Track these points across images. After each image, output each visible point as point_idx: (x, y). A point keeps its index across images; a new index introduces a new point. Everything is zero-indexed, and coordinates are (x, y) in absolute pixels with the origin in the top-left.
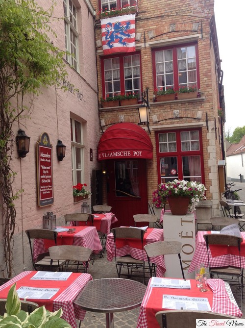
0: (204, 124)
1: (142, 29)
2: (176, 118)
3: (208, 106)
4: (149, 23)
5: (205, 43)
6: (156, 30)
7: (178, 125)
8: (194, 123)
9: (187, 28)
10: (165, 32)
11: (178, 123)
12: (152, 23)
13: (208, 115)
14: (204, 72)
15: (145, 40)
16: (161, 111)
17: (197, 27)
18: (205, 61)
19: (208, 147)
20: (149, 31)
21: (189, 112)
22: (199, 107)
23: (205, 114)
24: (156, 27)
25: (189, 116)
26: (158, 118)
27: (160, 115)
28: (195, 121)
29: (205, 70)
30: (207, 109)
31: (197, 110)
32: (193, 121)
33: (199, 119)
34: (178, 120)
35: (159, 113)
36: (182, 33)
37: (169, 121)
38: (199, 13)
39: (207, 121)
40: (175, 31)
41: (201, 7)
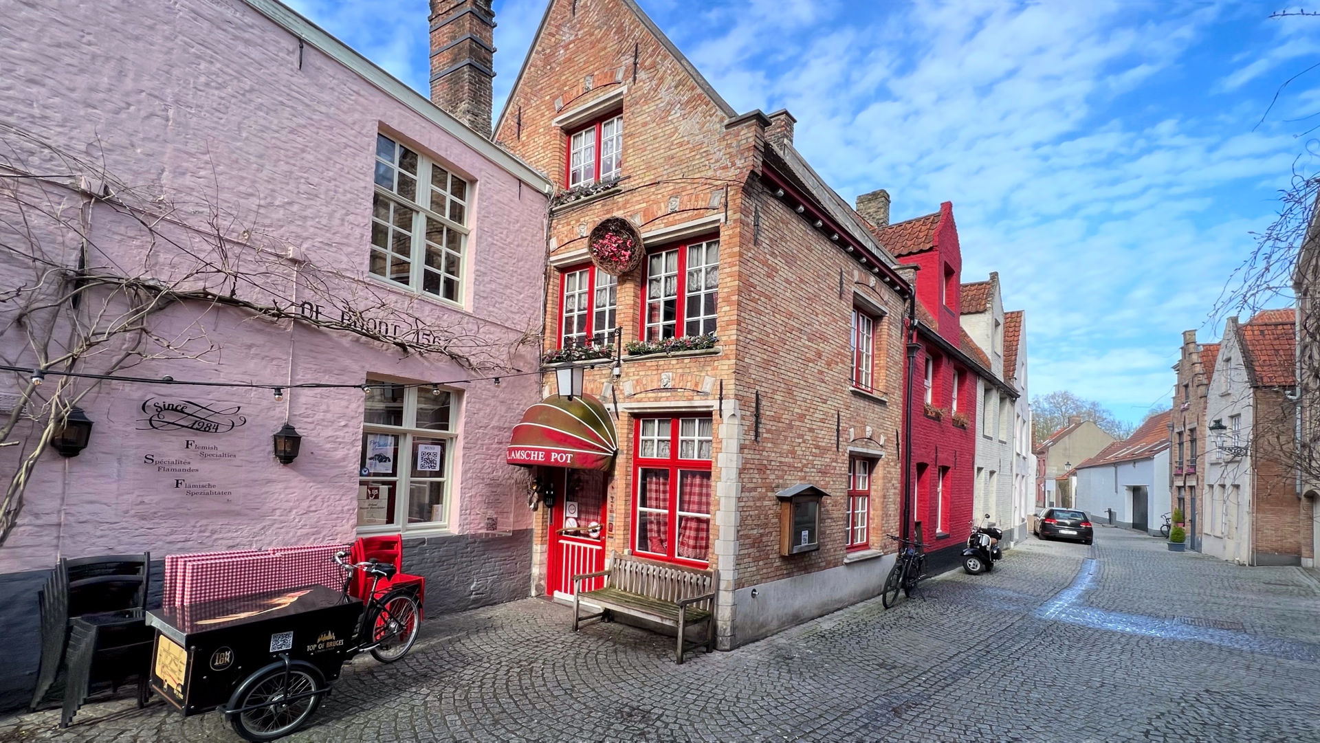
0: (715, 404)
2: (666, 389)
3: (726, 367)
4: (635, 199)
5: (731, 232)
6: (646, 212)
7: (668, 404)
8: (699, 403)
9: (700, 203)
10: (660, 214)
11: (667, 399)
12: (640, 198)
13: (724, 387)
14: (725, 295)
16: (641, 373)
17: (718, 198)
18: (728, 270)
19: (720, 455)
21: (689, 378)
22: (709, 368)
23: (719, 383)
24: (645, 205)
25: (689, 386)
26: (635, 387)
27: (637, 381)
28: (698, 398)
29: (726, 290)
30: (723, 372)
31: (703, 374)
32: (695, 398)
33: (706, 394)
34: (669, 394)
35: (636, 377)
36: (690, 213)
37: (651, 395)
38: (725, 168)
39: (721, 399)
40: (676, 212)
41: (731, 156)
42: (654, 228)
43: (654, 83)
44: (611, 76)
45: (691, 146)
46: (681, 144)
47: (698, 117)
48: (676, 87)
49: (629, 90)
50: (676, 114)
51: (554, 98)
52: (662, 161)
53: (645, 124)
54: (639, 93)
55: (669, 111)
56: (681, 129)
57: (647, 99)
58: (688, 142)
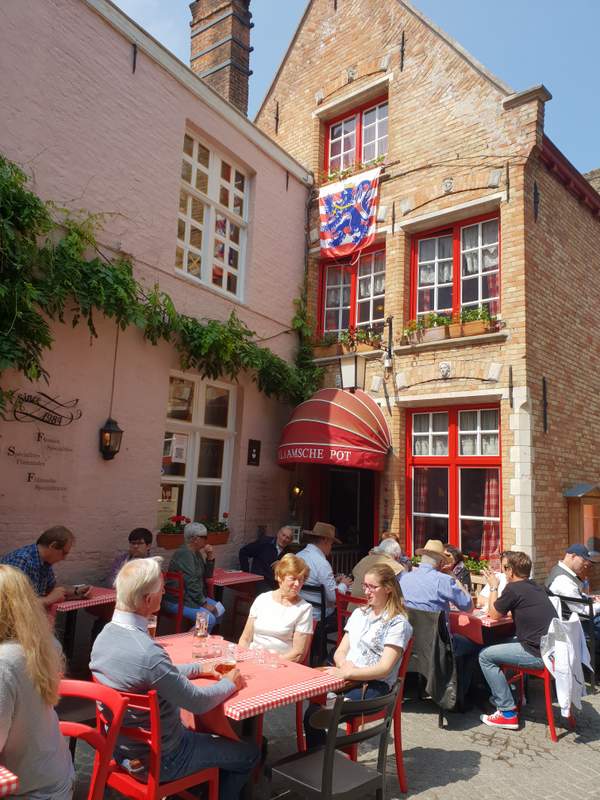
0: (504, 392)
1: (390, 197)
2: (445, 379)
3: (515, 352)
4: (404, 184)
5: (513, 210)
6: (416, 196)
7: (447, 395)
8: (484, 391)
9: (477, 183)
10: (433, 196)
12: (409, 182)
13: (514, 373)
15: (393, 219)
16: (415, 364)
17: (498, 177)
18: (512, 249)
19: (512, 449)
20: (403, 199)
21: (472, 366)
22: (496, 354)
23: (507, 369)
24: (415, 189)
25: (472, 375)
26: (409, 379)
27: (412, 373)
28: (484, 386)
29: (511, 270)
30: (512, 358)
31: (489, 360)
32: (480, 387)
33: (492, 381)
34: (448, 384)
35: (410, 369)
36: (467, 193)
37: (428, 386)
38: (505, 145)
39: (511, 387)
40: (451, 193)
41: (510, 133)
42: (426, 211)
43: (423, 69)
44: (376, 65)
45: (464, 126)
46: (454, 126)
47: (472, 97)
48: (447, 70)
49: (395, 77)
50: (447, 98)
51: (314, 92)
52: (433, 143)
53: (414, 109)
54: (406, 80)
55: (440, 95)
56: (454, 110)
57: (415, 84)
58: (462, 124)
